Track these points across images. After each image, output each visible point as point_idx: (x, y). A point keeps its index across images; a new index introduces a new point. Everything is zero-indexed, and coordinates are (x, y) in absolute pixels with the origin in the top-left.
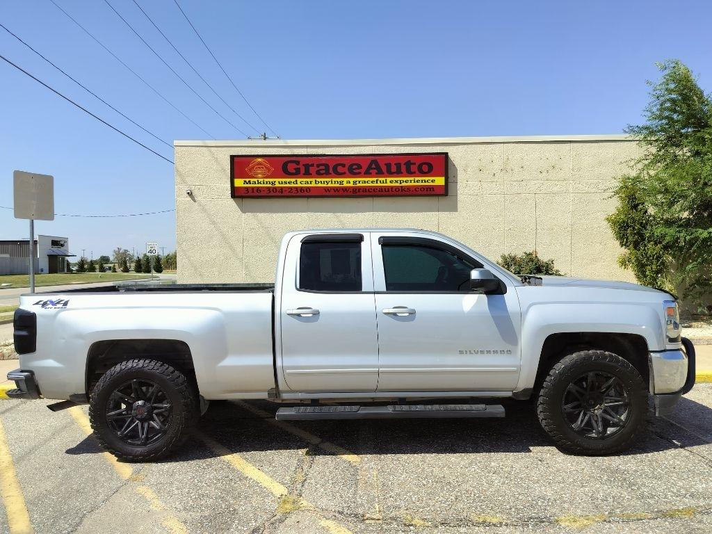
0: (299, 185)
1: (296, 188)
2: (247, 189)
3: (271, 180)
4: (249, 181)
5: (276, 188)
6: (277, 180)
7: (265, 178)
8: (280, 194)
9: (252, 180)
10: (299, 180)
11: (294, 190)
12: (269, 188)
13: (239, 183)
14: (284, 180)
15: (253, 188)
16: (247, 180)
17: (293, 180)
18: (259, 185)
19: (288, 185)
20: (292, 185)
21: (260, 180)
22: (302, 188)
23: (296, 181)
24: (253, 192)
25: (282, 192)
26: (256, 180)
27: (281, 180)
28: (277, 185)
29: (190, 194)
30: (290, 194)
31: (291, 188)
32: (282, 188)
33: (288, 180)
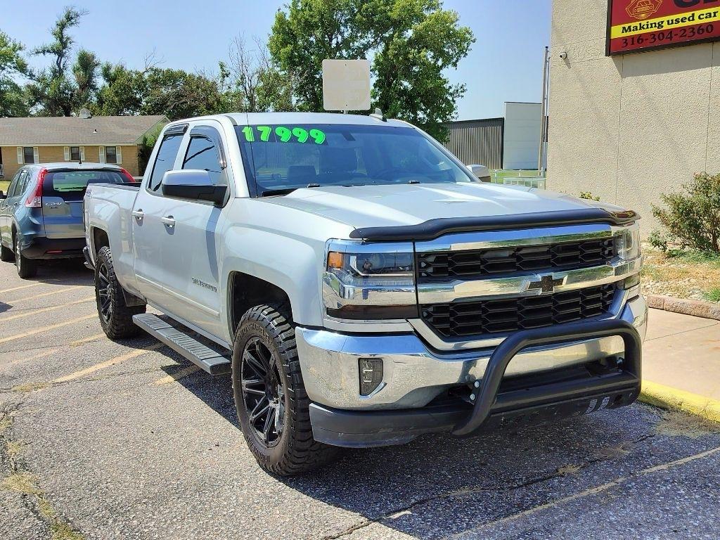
0: (697, 21)
1: (692, 27)
2: (625, 39)
3: (657, 20)
4: (629, 27)
5: (662, 33)
6: (665, 19)
7: (649, 18)
8: (668, 42)
9: (633, 25)
10: (697, 13)
11: (688, 33)
12: (653, 34)
13: (617, 32)
14: (674, 17)
15: (633, 38)
16: (626, 26)
17: (688, 15)
18: (643, 31)
19: (681, 25)
20: (687, 23)
21: (644, 23)
22: (701, 25)
23: (693, 14)
24: (633, 44)
25: (671, 38)
26: (637, 24)
27: (670, 18)
28: (666, 27)
29: (565, 57)
30: (683, 39)
31: (684, 29)
32: (671, 31)
33: (680, 16)
